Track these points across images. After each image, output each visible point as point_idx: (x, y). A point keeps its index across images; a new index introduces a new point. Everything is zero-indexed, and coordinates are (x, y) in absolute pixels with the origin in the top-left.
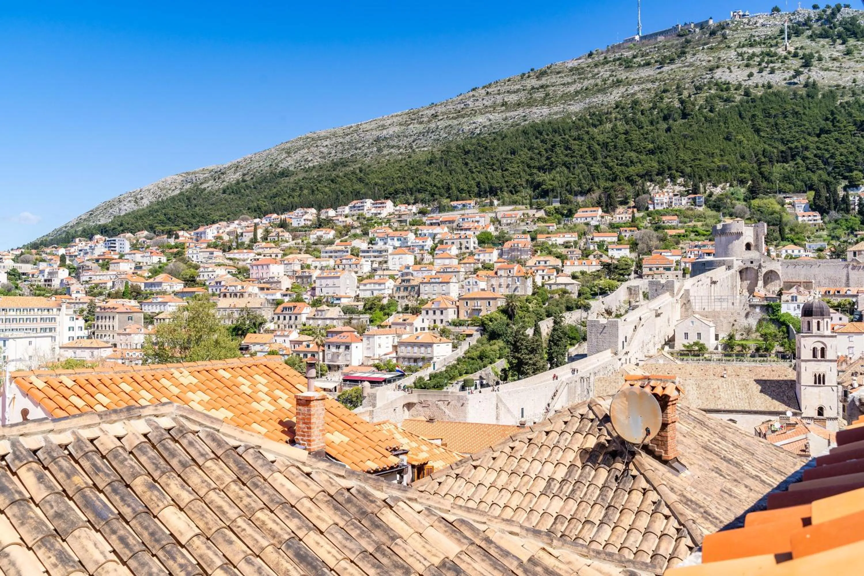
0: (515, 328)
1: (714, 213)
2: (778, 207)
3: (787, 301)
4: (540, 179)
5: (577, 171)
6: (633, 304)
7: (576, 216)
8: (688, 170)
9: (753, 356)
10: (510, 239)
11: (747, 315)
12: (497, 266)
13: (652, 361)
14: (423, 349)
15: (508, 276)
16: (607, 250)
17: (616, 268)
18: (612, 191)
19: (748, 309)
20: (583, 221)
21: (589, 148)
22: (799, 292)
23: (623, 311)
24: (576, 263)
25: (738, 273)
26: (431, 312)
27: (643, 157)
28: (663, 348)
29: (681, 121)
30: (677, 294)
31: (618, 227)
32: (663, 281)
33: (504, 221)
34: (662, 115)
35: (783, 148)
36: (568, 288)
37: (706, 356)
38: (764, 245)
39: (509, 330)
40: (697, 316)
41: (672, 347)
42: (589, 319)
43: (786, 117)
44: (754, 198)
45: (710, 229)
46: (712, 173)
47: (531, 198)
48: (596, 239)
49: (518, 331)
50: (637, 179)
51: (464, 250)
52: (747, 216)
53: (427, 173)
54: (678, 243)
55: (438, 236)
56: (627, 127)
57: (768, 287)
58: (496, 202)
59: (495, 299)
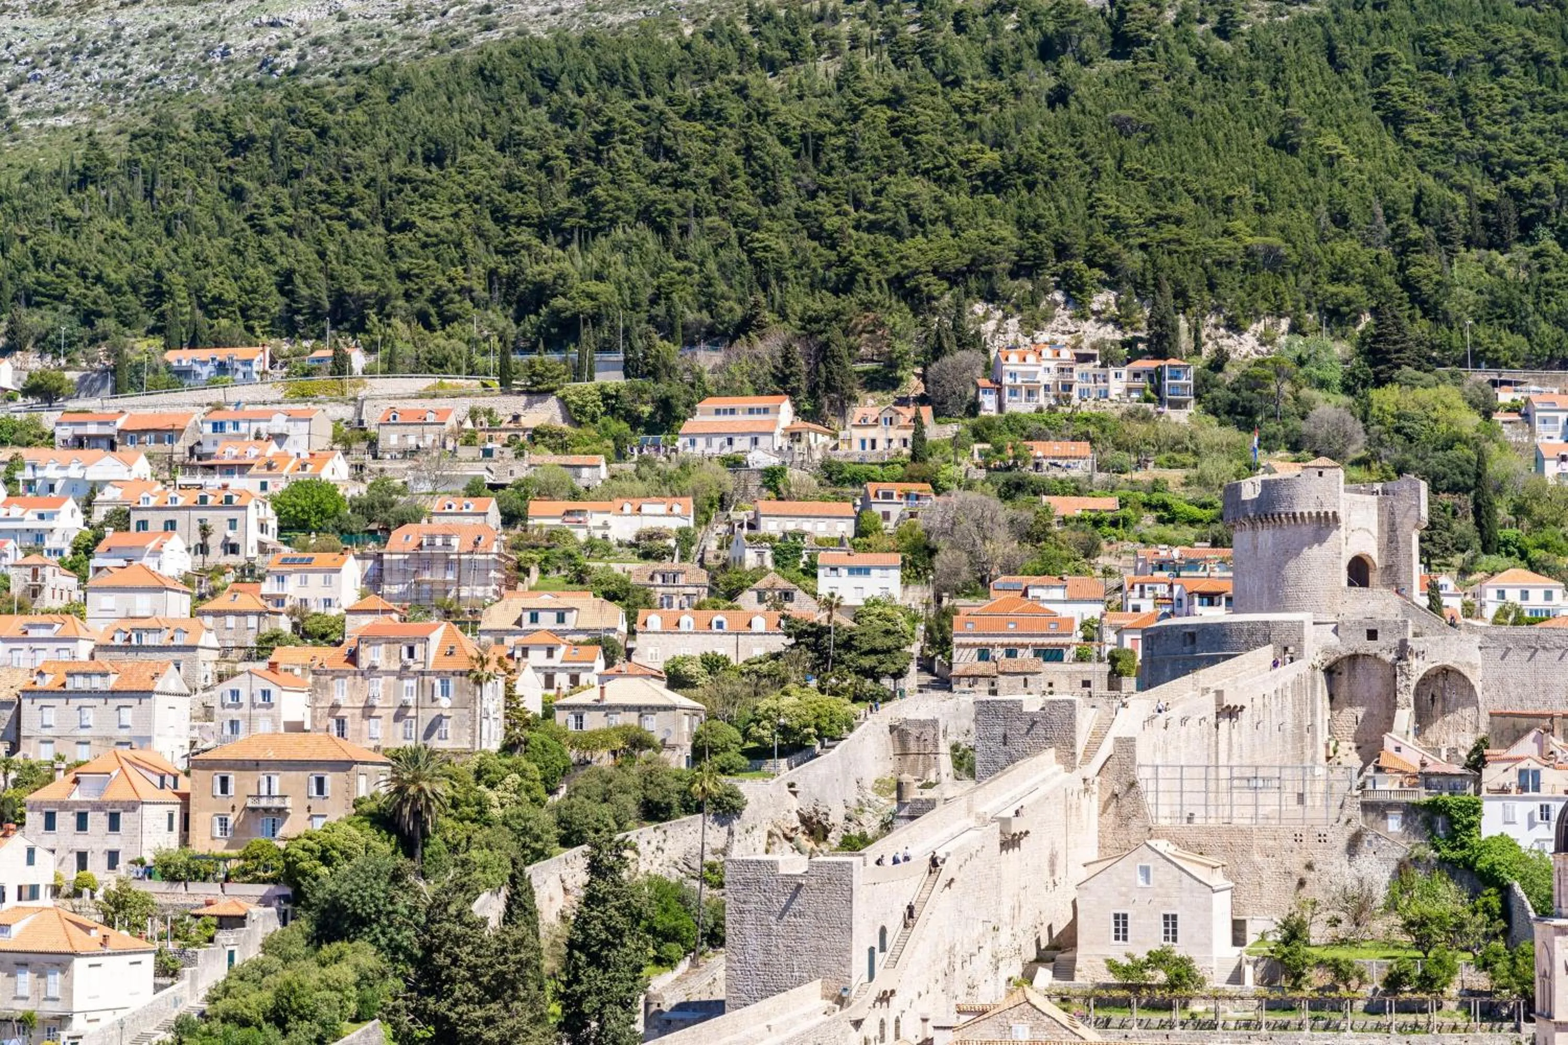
0: (427, 889)
1: (1231, 434)
2: (1469, 421)
3: (1504, 790)
4: (548, 272)
5: (698, 245)
6: (914, 794)
7: (688, 426)
8: (1134, 261)
9: (1374, 1009)
10: (415, 516)
11: (1353, 846)
12: (356, 625)
13: (986, 1030)
14: (26, 979)
15: (403, 673)
16: (811, 571)
17: (848, 644)
18: (835, 332)
19: (1359, 822)
20: (717, 447)
21: (747, 152)
22: (1548, 756)
23: (871, 825)
24: (686, 620)
25: (1321, 677)
26: (67, 821)
27: (959, 200)
28: (1029, 976)
29: (1107, 66)
30: (1088, 758)
31: (855, 480)
32: (1032, 703)
33: (391, 439)
34: (1034, 35)
35: (1487, 191)
36: (654, 726)
37: (1197, 1007)
38: (1418, 569)
39: (403, 902)
40: (1162, 845)
41: (1065, 971)
42: (737, 853)
43: (1498, 72)
44: (1380, 383)
45: (1215, 497)
46: (1223, 276)
47: (508, 347)
48: (771, 527)
49: (438, 905)
50: (937, 286)
51: (216, 557)
52: (1357, 450)
53: (68, 224)
54: (1090, 551)
55: (110, 494)
56: (899, 77)
57: (1434, 732)
58: (358, 359)
59: (345, 765)
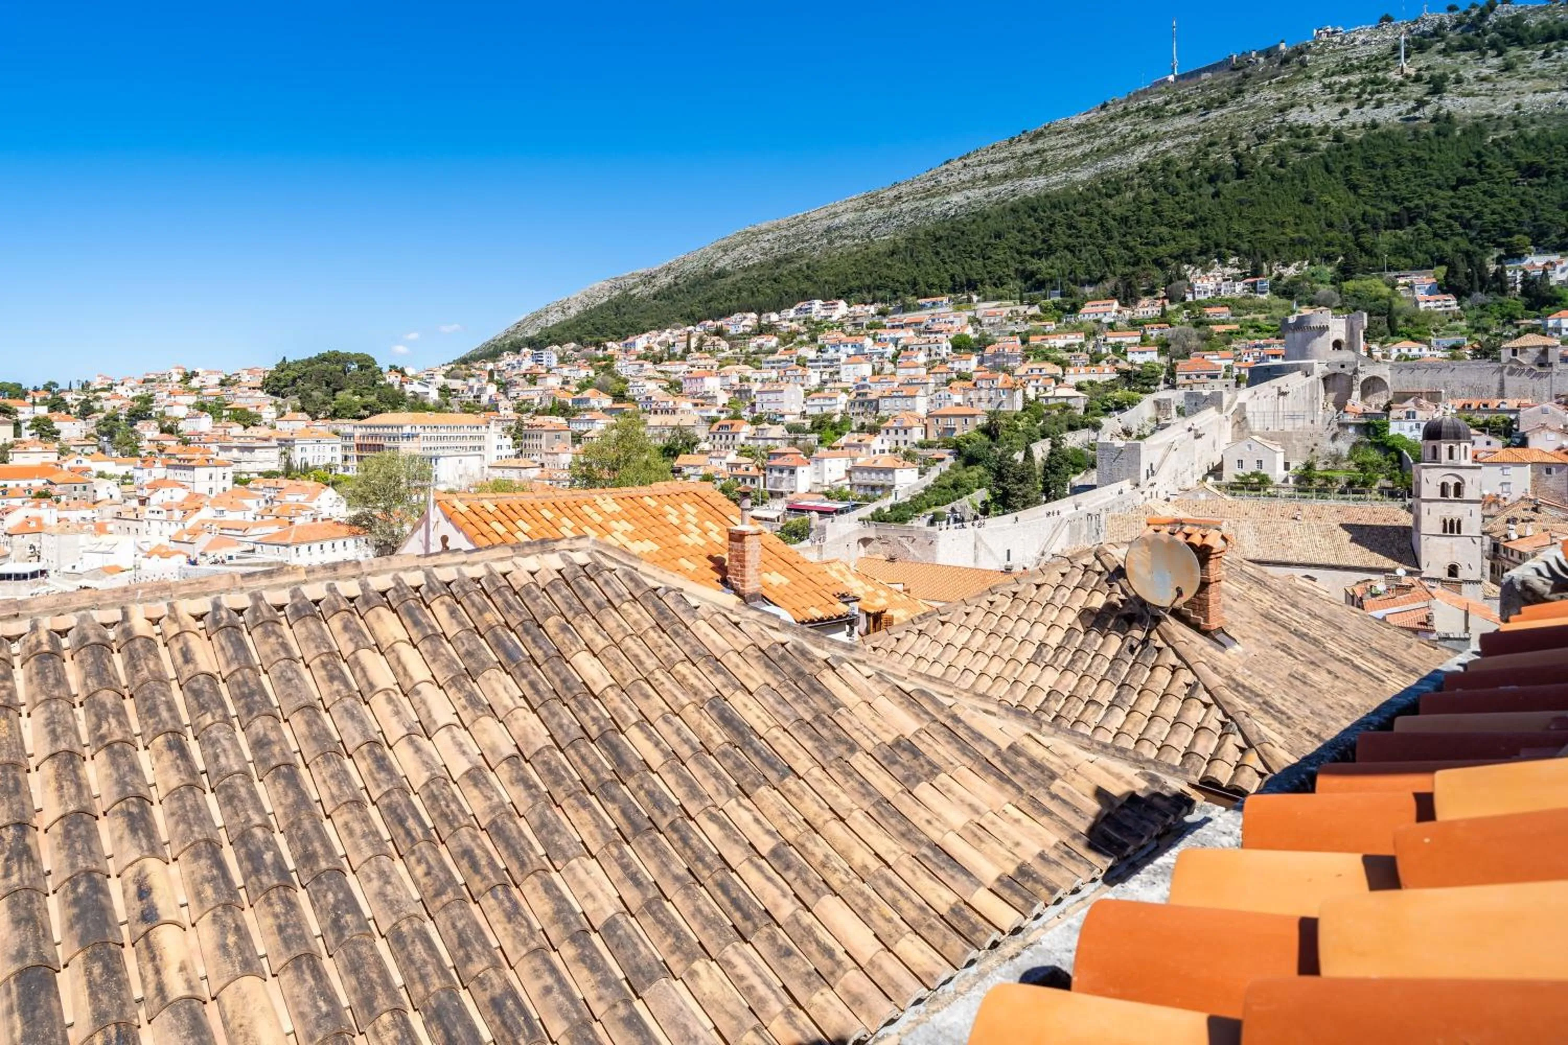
0: (999, 451)
1: (1284, 301)
2: (1386, 291)
3: (1399, 419)
4: (1034, 267)
5: (1084, 255)
6: (1163, 421)
7: (1083, 311)
8: (1245, 246)
9: (1341, 492)
10: (993, 343)
11: (1334, 438)
12: (976, 376)
13: (1189, 496)
14: (882, 476)
15: (991, 388)
16: (1125, 353)
17: (1138, 375)
18: (1133, 278)
19: (1337, 429)
20: (1092, 317)
21: (1102, 225)
22: (1420, 407)
23: (1147, 431)
24: (1082, 370)
25: (1321, 382)
26: (892, 432)
27: (1178, 232)
28: (1205, 479)
29: (1236, 183)
30: (1228, 408)
31: (1141, 324)
32: (1206, 392)
33: (986, 321)
34: (1206, 175)
35: (1395, 209)
36: (1071, 402)
37: (1270, 490)
38: (1362, 343)
39: (991, 454)
40: (1256, 438)
41: (1219, 478)
42: (1100, 440)
43: (1400, 166)
44: (1346, 280)
45: (1278, 323)
46: (1281, 248)
47: (1022, 291)
48: (1111, 340)
49: (1003, 456)
50: (1169, 261)
51: (934, 357)
52: (1337, 303)
53: (889, 267)
54: (1228, 342)
55: (902, 341)
56: (1156, 195)
57: (1369, 399)
58: (975, 298)
59: (973, 416)
